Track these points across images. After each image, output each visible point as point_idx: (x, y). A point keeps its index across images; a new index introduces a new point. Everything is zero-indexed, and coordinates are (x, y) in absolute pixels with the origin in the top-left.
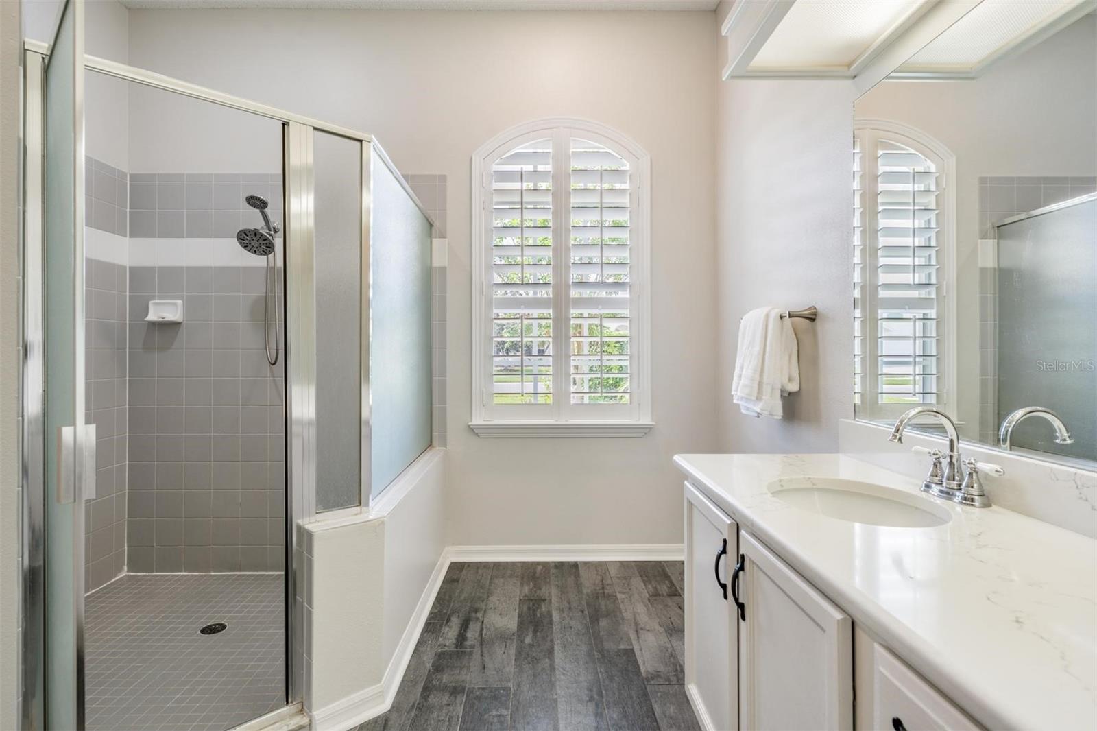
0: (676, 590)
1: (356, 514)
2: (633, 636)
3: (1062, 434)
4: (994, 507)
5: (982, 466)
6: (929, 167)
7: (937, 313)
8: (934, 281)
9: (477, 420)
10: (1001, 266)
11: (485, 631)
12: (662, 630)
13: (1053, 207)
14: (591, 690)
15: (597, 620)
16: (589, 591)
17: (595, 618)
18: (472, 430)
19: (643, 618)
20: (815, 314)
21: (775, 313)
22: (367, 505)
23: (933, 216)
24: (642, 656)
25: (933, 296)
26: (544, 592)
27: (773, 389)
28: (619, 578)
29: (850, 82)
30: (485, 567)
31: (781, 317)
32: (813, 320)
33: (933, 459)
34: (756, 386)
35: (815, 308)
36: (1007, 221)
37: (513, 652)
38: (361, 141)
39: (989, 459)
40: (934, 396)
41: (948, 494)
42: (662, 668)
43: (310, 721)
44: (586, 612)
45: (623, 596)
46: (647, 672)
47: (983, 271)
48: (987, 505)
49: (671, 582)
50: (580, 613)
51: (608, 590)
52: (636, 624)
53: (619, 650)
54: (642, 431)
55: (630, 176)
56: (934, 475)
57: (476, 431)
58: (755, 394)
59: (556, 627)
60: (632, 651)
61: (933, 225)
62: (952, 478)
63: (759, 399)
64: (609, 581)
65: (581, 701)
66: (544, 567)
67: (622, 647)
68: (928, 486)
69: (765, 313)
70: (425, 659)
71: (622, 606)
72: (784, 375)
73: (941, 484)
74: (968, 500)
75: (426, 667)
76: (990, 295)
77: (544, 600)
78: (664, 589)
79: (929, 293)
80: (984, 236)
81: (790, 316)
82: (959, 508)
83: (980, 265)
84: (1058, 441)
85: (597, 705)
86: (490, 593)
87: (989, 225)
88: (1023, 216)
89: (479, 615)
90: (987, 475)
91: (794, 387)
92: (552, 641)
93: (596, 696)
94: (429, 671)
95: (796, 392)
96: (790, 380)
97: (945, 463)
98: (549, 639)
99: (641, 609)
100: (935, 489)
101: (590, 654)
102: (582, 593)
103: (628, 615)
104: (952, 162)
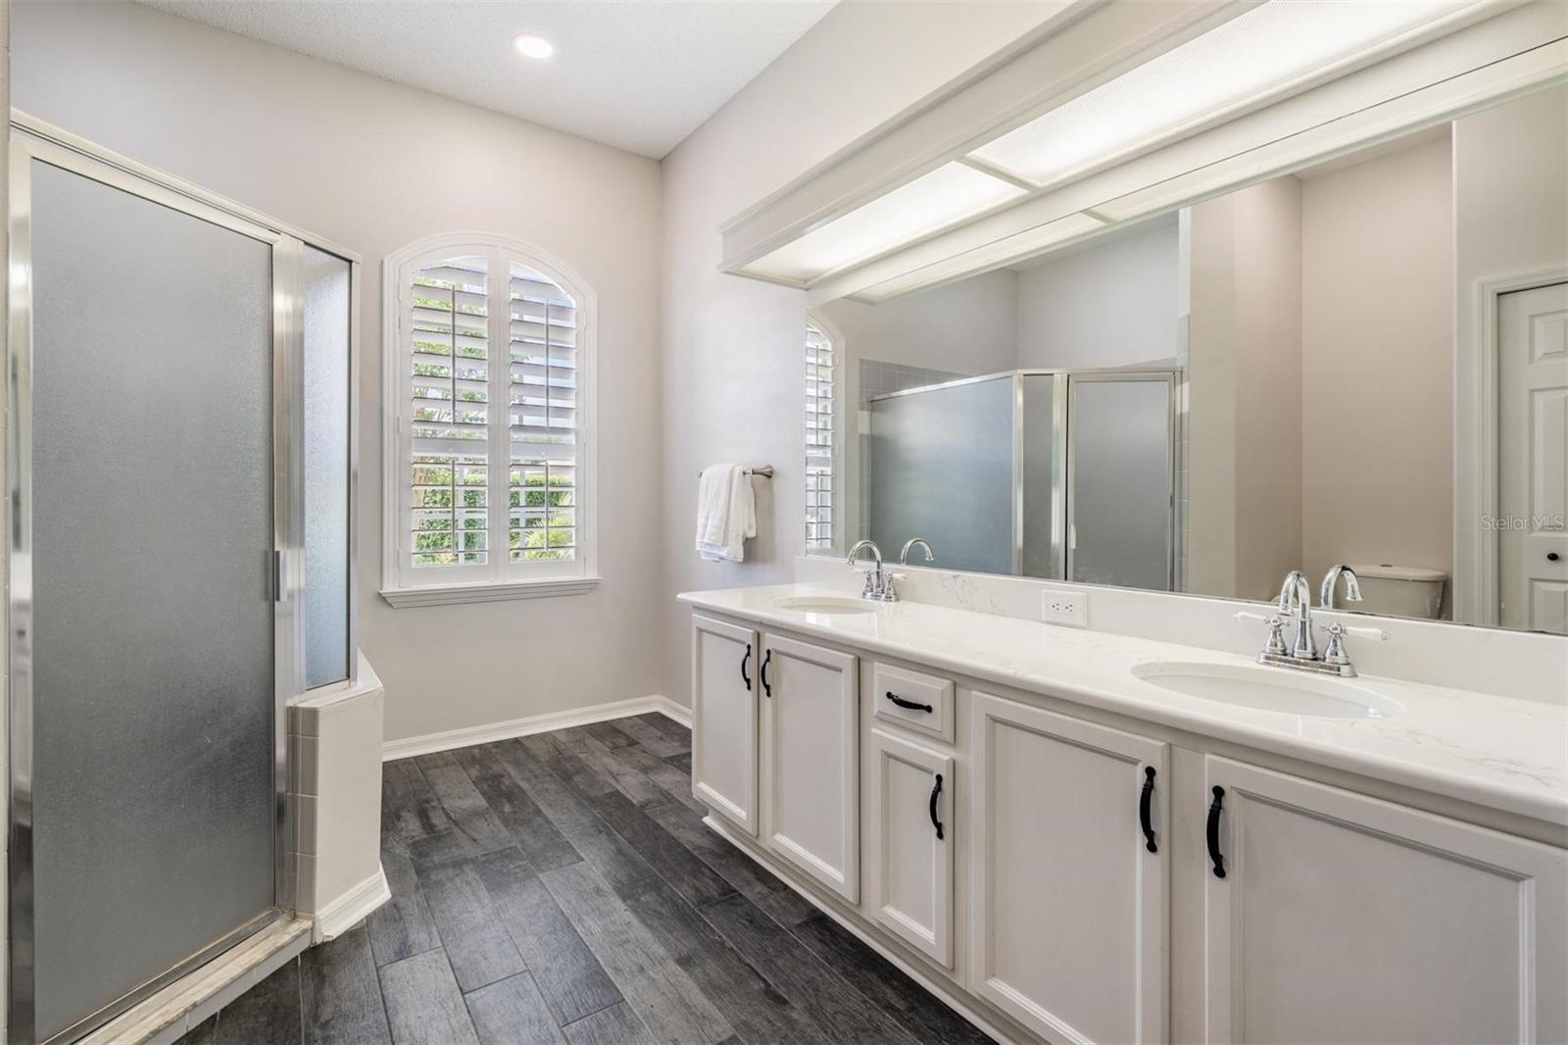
0: (634, 740)
1: (345, 689)
2: (612, 781)
3: (929, 556)
4: (901, 601)
5: (895, 575)
6: (826, 345)
7: (832, 470)
8: (829, 443)
9: (390, 587)
10: (873, 432)
11: (452, 815)
12: (636, 771)
13: (905, 392)
14: (596, 826)
15: (571, 778)
16: (547, 758)
17: (566, 777)
18: (383, 599)
19: (614, 767)
20: (772, 472)
21: (739, 469)
22: (355, 679)
23: (829, 388)
24: (628, 792)
25: (829, 455)
26: (496, 769)
27: (737, 536)
28: (572, 742)
29: (803, 292)
30: (405, 763)
31: (744, 473)
32: (769, 477)
33: (867, 575)
34: (722, 533)
35: (771, 467)
36: (876, 398)
37: (497, 822)
38: (350, 262)
39: (898, 571)
40: (829, 541)
41: (876, 597)
42: (651, 796)
43: (314, 923)
44: (554, 775)
45: (585, 755)
46: (638, 802)
47: (861, 436)
48: (897, 600)
49: (625, 735)
50: (549, 778)
51: (567, 754)
52: (610, 772)
53: (606, 795)
54: (589, 586)
55: (577, 315)
56: (867, 586)
57: (389, 601)
58: (721, 540)
59: (531, 794)
60: (618, 791)
61: (830, 395)
62: (878, 586)
63: (724, 544)
64: (563, 747)
65: (592, 836)
66: (480, 749)
67: (607, 791)
68: (864, 594)
69: (728, 470)
70: (397, 851)
71: (588, 762)
72: (744, 523)
73: (872, 590)
74: (888, 598)
75: (405, 858)
76: (865, 457)
77: (503, 776)
78: (622, 742)
79: (826, 453)
80: (862, 409)
81: (754, 473)
82: (883, 604)
83: (860, 431)
84: (927, 559)
85: (607, 834)
86: (431, 785)
87: (865, 399)
88: (886, 396)
89: (435, 803)
90: (898, 580)
91: (752, 534)
92: (533, 804)
93: (603, 829)
94: (412, 859)
95: (754, 538)
96: (750, 527)
97: (874, 578)
98: (529, 803)
99: (607, 760)
100: (869, 594)
101: (578, 803)
102: (540, 761)
103: (598, 768)
104: (842, 343)
